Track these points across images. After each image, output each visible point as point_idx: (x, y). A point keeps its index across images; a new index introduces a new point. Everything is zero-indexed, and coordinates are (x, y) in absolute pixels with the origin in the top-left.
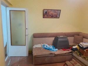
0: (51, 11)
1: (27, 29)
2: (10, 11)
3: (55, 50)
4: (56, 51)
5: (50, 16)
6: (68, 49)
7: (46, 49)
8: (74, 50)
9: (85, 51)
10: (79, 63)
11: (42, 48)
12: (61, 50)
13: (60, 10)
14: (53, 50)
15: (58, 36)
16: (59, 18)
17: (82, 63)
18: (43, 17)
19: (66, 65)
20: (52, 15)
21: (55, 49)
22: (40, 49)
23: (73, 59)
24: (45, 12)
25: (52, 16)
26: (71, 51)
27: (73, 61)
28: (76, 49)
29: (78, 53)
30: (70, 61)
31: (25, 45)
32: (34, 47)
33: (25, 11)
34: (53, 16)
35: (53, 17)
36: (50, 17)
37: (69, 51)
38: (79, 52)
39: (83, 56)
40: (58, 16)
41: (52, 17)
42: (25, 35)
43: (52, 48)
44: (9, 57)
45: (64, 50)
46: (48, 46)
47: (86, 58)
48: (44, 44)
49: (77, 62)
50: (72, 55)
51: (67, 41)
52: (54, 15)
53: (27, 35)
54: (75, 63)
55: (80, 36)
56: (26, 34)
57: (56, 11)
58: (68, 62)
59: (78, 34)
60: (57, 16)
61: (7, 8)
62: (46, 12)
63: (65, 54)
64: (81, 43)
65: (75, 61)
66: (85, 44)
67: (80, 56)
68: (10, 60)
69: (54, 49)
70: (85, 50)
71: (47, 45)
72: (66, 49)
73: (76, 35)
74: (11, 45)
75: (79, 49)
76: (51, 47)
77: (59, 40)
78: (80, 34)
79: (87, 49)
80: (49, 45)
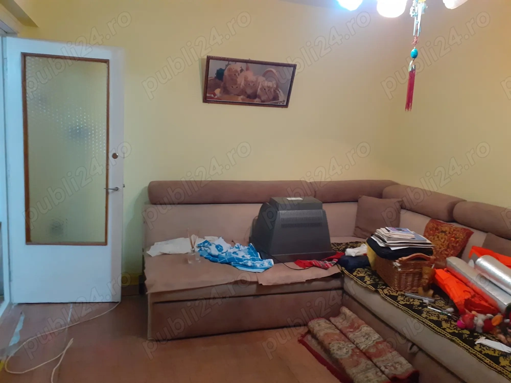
0: (247, 69)
1: (115, 156)
2: (24, 56)
3: (258, 264)
4: (266, 269)
5: (243, 92)
6: (321, 263)
7: (214, 259)
8: (351, 263)
9: (396, 268)
10: (369, 324)
11: (193, 258)
12: (292, 265)
13: (294, 66)
14: (250, 264)
15: (276, 199)
16: (286, 106)
17: (382, 321)
18: (206, 100)
19: (309, 337)
20: (249, 91)
21: (262, 258)
22: (186, 261)
23: (345, 310)
24: (212, 74)
25: (249, 97)
26: (335, 270)
27: (346, 318)
28: (361, 261)
29: (367, 278)
30: (332, 319)
31: (105, 243)
32: (154, 251)
33: (106, 61)
34: (254, 96)
35: (257, 101)
36: (240, 99)
37: (326, 268)
38: (374, 274)
39: (386, 291)
40: (282, 97)
41: (252, 98)
42: (107, 189)
43: (248, 257)
44: (10, 304)
45: (305, 267)
46: (226, 247)
47: (400, 298)
48: (208, 238)
49: (360, 321)
50: (342, 288)
51: (320, 225)
52: (263, 89)
53: (116, 189)
54: (352, 326)
55: (386, 198)
56: (110, 186)
57: (273, 69)
58: (323, 322)
59: (378, 191)
60: (276, 97)
61: (9, 39)
62: (220, 74)
63: (307, 287)
64: (382, 231)
65: (354, 316)
66: (396, 234)
67: (377, 292)
68: (22, 318)
69: (254, 260)
70: (397, 264)
71: (220, 241)
72: (314, 262)
73: (369, 195)
74: (29, 240)
75: (375, 260)
76: (243, 252)
77: (283, 214)
78: (387, 190)
79: (404, 258)
80: (232, 242)
